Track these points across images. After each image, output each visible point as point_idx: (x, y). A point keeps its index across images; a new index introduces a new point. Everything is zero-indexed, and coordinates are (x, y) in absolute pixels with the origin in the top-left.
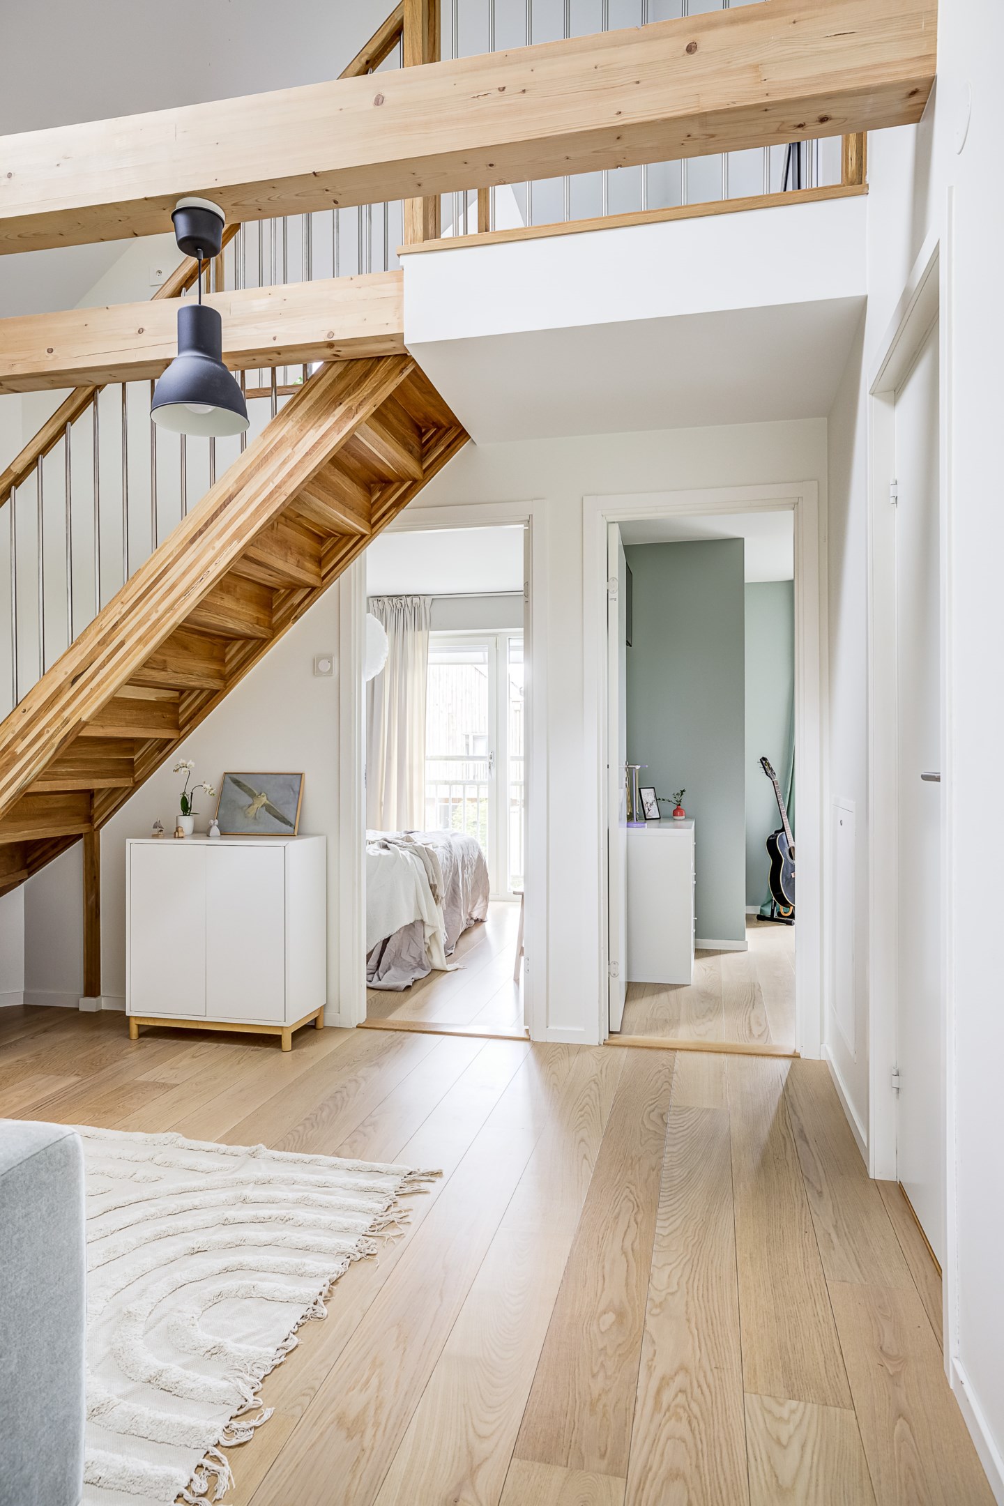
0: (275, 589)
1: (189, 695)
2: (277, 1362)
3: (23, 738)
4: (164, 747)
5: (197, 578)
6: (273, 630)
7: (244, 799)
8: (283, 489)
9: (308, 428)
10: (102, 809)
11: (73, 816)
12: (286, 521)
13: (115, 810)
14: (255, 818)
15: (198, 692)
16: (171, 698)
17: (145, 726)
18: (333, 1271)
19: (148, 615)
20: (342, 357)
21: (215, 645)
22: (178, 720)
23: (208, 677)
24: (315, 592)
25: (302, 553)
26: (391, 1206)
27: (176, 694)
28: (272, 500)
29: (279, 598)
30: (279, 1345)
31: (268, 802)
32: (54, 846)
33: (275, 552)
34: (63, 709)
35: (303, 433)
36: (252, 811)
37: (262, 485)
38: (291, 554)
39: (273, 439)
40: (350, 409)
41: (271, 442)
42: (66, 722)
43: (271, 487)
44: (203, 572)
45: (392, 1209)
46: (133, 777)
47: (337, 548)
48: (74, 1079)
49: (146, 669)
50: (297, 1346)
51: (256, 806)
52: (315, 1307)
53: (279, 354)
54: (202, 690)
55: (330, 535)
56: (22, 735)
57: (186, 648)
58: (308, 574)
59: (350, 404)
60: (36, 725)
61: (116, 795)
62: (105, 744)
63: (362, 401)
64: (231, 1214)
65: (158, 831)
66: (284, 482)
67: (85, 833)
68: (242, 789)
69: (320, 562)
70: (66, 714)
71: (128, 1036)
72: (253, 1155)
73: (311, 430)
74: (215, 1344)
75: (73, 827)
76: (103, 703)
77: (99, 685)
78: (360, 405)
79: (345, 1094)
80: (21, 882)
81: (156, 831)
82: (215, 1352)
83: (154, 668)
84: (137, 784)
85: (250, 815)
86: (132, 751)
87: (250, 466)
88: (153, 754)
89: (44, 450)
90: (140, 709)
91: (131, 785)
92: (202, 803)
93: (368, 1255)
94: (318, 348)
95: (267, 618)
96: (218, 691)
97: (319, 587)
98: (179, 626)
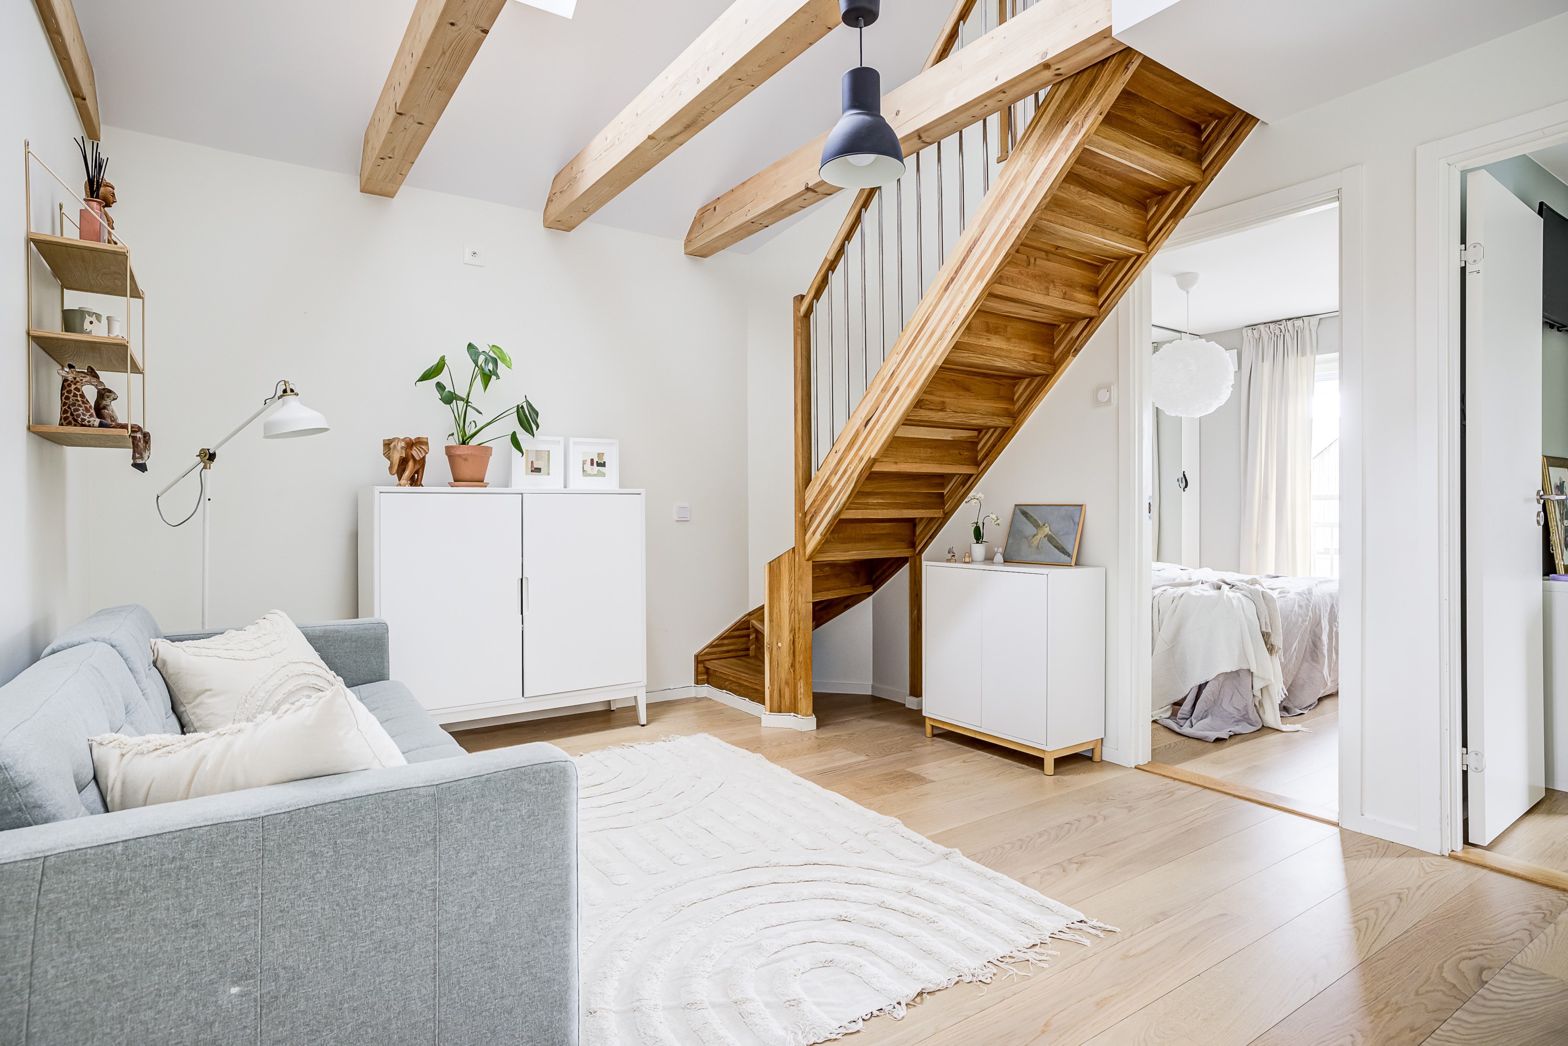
0: (1054, 325)
1: (986, 433)
2: (833, 1036)
3: (836, 474)
4: (967, 482)
5: (950, 322)
6: (1054, 365)
7: (1029, 529)
8: (1017, 223)
9: (1039, 156)
10: (921, 537)
11: (897, 541)
12: (1047, 256)
13: (932, 537)
14: (1038, 548)
15: (993, 429)
16: (969, 437)
17: (940, 462)
18: (935, 982)
19: (915, 360)
20: (1066, 75)
21: (1001, 385)
22: (977, 457)
23: (993, 416)
24: (1093, 321)
25: (1070, 284)
26: (1037, 945)
27: (975, 433)
28: (1008, 236)
29: (1060, 334)
30: (845, 1023)
31: (1050, 533)
32: (890, 567)
33: (1031, 287)
34: (859, 449)
35: (1034, 163)
36: (1035, 542)
37: (1000, 224)
38: (1055, 286)
39: (1010, 175)
40: (1076, 124)
41: (1006, 183)
42: (861, 459)
43: (1008, 223)
44: (955, 315)
45: (1036, 949)
46: (943, 509)
47: (1113, 274)
48: (863, 758)
49: (922, 410)
50: (858, 1031)
51: (1039, 536)
52: (897, 1006)
53: (1004, 92)
54: (996, 428)
55: (1107, 262)
56: (834, 472)
57: (968, 390)
58: (1079, 305)
59: (1076, 121)
60: (843, 462)
61: (932, 525)
62: (915, 479)
63: (1087, 113)
64: (892, 900)
65: (952, 556)
66: (1018, 216)
67: (911, 557)
68: (1028, 520)
69: (1095, 291)
70: (861, 453)
71: (925, 734)
72: (946, 857)
73: (1042, 158)
74: (796, 997)
75: (897, 550)
76: (885, 442)
77: (882, 427)
78: (1085, 117)
79: (1074, 827)
80: (869, 594)
81: (949, 556)
82: (794, 1003)
83: (931, 409)
84: (947, 516)
85: (1033, 545)
86: (943, 486)
87: (990, 208)
88: (958, 488)
89: (848, 237)
90: (935, 448)
91: (940, 516)
92: (995, 533)
93: (980, 981)
94: (1037, 73)
95: (1047, 354)
96: (1008, 428)
97: (1096, 317)
98: (941, 367)
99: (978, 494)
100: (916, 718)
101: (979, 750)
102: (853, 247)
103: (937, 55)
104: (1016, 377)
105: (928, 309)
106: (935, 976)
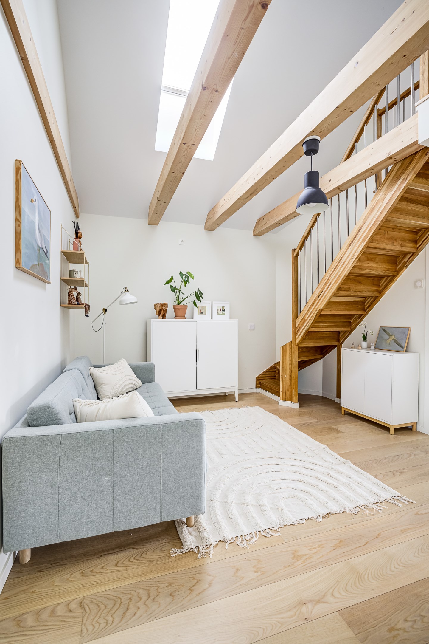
0: (397, 256)
1: (368, 299)
2: (294, 524)
3: (307, 315)
4: (360, 317)
5: (351, 258)
6: (397, 272)
7: (386, 336)
8: (379, 219)
9: (387, 193)
10: (342, 338)
11: (332, 339)
12: (393, 230)
13: (346, 338)
14: (389, 344)
15: (371, 297)
16: (361, 300)
17: (349, 310)
18: (334, 510)
19: (337, 273)
20: (399, 160)
21: (374, 280)
22: (365, 308)
23: (371, 292)
24: (414, 254)
25: (404, 240)
26: (378, 503)
27: (364, 299)
28: (375, 225)
29: (400, 259)
30: (298, 520)
31: (395, 338)
32: (329, 348)
33: (386, 243)
34: (316, 306)
35: (386, 196)
36: (388, 342)
37: (371, 220)
38: (396, 242)
39: (375, 201)
40: (404, 179)
41: (374, 204)
42: (317, 309)
43: (375, 219)
44: (353, 256)
45: (378, 504)
46: (351, 327)
47: (423, 235)
48: (316, 420)
49: (341, 291)
50: (303, 524)
51: (390, 340)
52: (319, 517)
53: (373, 169)
54: (372, 297)
55: (420, 230)
56: (306, 314)
57: (360, 282)
58: (408, 248)
59: (403, 178)
60: (310, 310)
61: (346, 333)
62: (339, 316)
63: (409, 174)
64: (321, 476)
65: (353, 346)
66: (379, 217)
67: (338, 345)
68: (385, 333)
69: (415, 242)
70: (317, 307)
71: (341, 413)
72: (344, 463)
73: (389, 193)
74: (281, 507)
75: (332, 343)
76: (326, 303)
77: (325, 298)
78: (408, 176)
79: (400, 458)
80: (321, 358)
81: (352, 346)
82: (280, 509)
83: (345, 291)
84: (352, 330)
85: (387, 343)
86: (351, 319)
87: (368, 214)
88: (357, 320)
90: (347, 305)
91: (349, 330)
92: (372, 337)
93: (353, 513)
94: (386, 161)
95: (394, 268)
96: (378, 297)
97: (416, 252)
98: (348, 275)
99: (364, 322)
100: (338, 407)
101: (363, 421)
102: (314, 231)
103: (346, 157)
104: (381, 277)
105: (342, 253)
106: (334, 508)
